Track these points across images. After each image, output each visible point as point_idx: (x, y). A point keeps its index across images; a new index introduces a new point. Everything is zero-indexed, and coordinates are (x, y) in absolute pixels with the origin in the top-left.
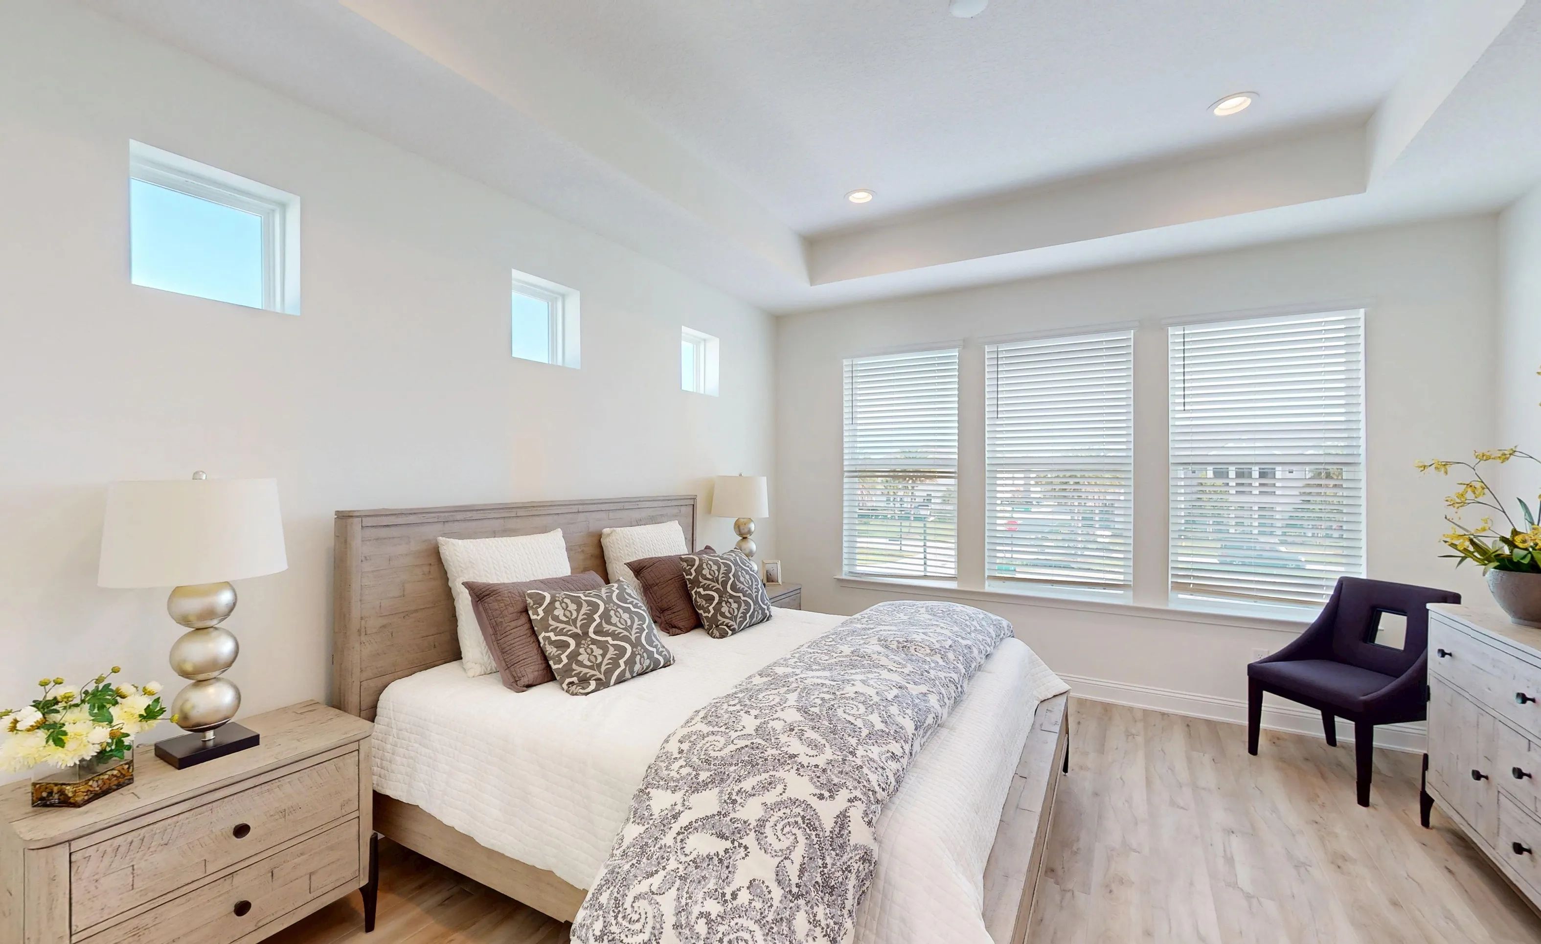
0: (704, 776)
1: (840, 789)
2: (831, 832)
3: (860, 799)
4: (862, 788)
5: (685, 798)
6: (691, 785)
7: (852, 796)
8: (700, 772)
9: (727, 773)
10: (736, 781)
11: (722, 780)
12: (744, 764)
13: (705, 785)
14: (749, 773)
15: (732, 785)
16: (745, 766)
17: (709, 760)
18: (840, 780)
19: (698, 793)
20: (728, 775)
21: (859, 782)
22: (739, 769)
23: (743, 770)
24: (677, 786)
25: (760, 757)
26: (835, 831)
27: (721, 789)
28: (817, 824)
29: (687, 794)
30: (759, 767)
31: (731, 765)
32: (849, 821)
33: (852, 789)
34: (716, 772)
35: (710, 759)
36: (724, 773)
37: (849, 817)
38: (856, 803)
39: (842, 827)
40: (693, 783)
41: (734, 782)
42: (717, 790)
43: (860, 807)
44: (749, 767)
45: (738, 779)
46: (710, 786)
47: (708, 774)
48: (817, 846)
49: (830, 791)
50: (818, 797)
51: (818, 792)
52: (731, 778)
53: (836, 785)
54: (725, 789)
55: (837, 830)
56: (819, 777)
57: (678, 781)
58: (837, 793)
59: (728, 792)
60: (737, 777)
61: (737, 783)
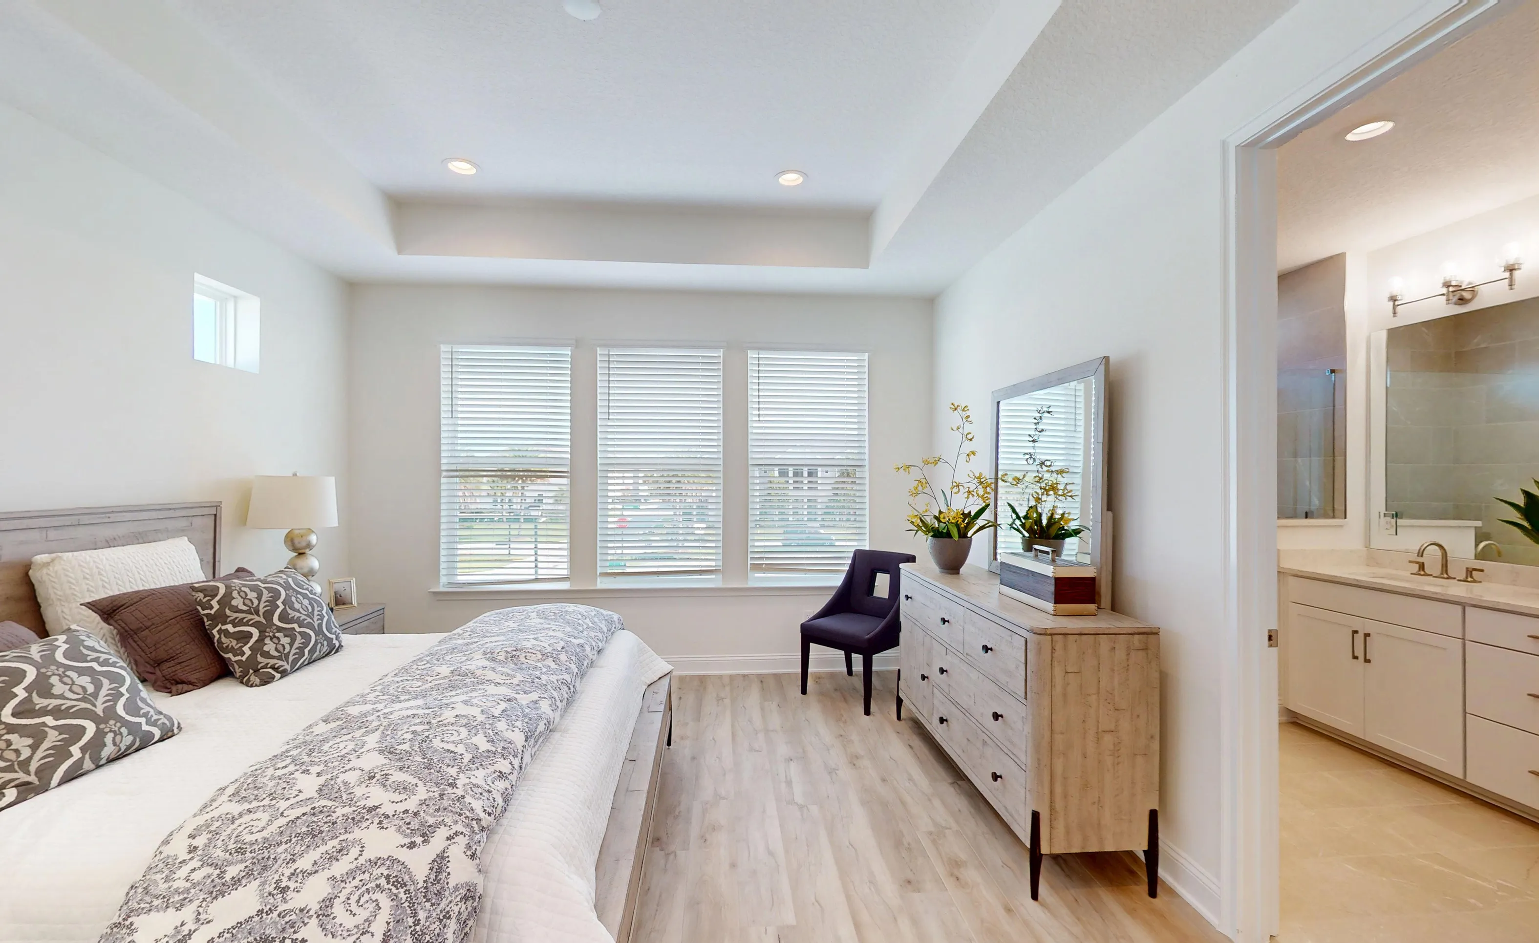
0: (232, 872)
1: (437, 829)
2: (424, 882)
3: (462, 833)
4: (464, 820)
5: (201, 910)
6: (212, 889)
7: (451, 832)
8: (226, 868)
9: (272, 857)
10: (288, 863)
11: (265, 868)
12: (300, 838)
13: (237, 882)
14: (308, 847)
15: (280, 870)
16: (302, 840)
17: (243, 848)
18: (436, 819)
19: (223, 896)
20: (274, 859)
21: (460, 815)
22: (293, 846)
23: (299, 846)
24: (185, 899)
25: (326, 823)
26: (429, 879)
27: (263, 880)
28: (406, 878)
29: (204, 904)
30: (323, 835)
31: (279, 844)
32: (449, 861)
33: (452, 824)
34: (254, 860)
35: (244, 846)
36: (269, 857)
37: (448, 857)
38: (457, 839)
39: (439, 871)
40: (214, 887)
41: (284, 865)
42: (255, 884)
43: (462, 841)
44: (309, 839)
45: (290, 859)
46: (244, 882)
47: (241, 866)
48: (407, 904)
49: (423, 835)
50: (408, 847)
51: (407, 841)
52: (280, 862)
53: (432, 826)
54: (270, 878)
55: (433, 877)
56: (409, 824)
57: (188, 891)
58: (433, 835)
59: (274, 881)
60: (289, 857)
61: (289, 865)
